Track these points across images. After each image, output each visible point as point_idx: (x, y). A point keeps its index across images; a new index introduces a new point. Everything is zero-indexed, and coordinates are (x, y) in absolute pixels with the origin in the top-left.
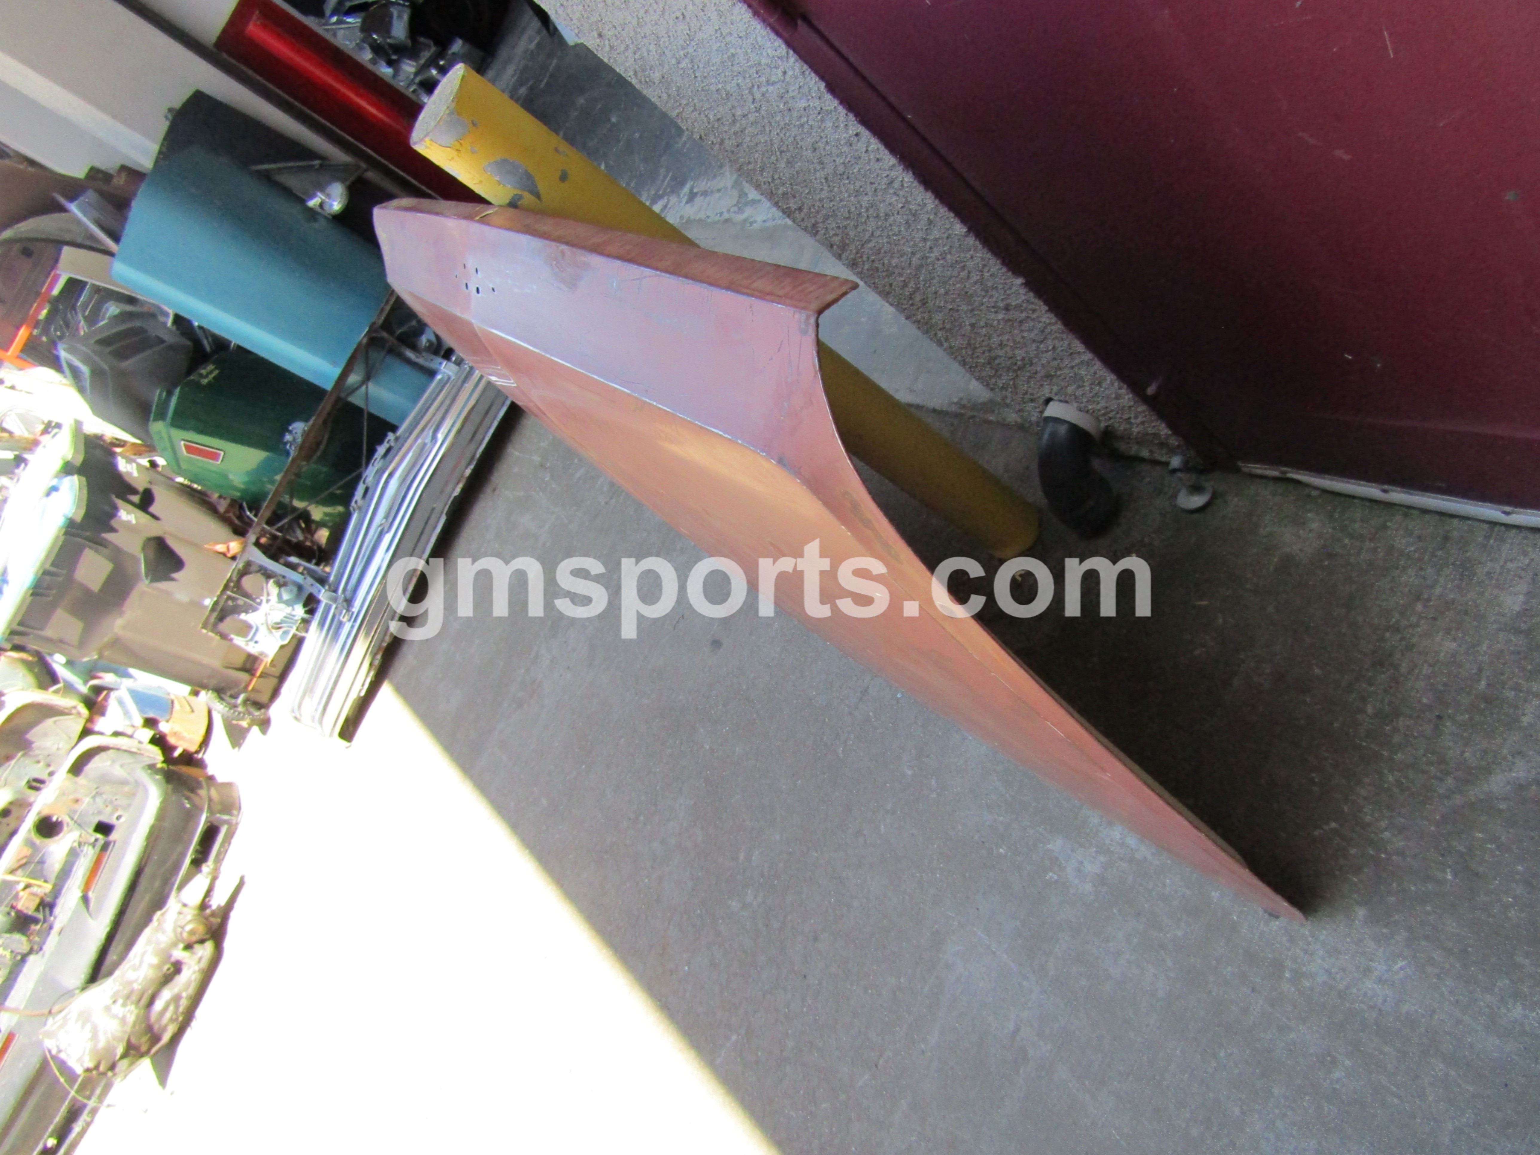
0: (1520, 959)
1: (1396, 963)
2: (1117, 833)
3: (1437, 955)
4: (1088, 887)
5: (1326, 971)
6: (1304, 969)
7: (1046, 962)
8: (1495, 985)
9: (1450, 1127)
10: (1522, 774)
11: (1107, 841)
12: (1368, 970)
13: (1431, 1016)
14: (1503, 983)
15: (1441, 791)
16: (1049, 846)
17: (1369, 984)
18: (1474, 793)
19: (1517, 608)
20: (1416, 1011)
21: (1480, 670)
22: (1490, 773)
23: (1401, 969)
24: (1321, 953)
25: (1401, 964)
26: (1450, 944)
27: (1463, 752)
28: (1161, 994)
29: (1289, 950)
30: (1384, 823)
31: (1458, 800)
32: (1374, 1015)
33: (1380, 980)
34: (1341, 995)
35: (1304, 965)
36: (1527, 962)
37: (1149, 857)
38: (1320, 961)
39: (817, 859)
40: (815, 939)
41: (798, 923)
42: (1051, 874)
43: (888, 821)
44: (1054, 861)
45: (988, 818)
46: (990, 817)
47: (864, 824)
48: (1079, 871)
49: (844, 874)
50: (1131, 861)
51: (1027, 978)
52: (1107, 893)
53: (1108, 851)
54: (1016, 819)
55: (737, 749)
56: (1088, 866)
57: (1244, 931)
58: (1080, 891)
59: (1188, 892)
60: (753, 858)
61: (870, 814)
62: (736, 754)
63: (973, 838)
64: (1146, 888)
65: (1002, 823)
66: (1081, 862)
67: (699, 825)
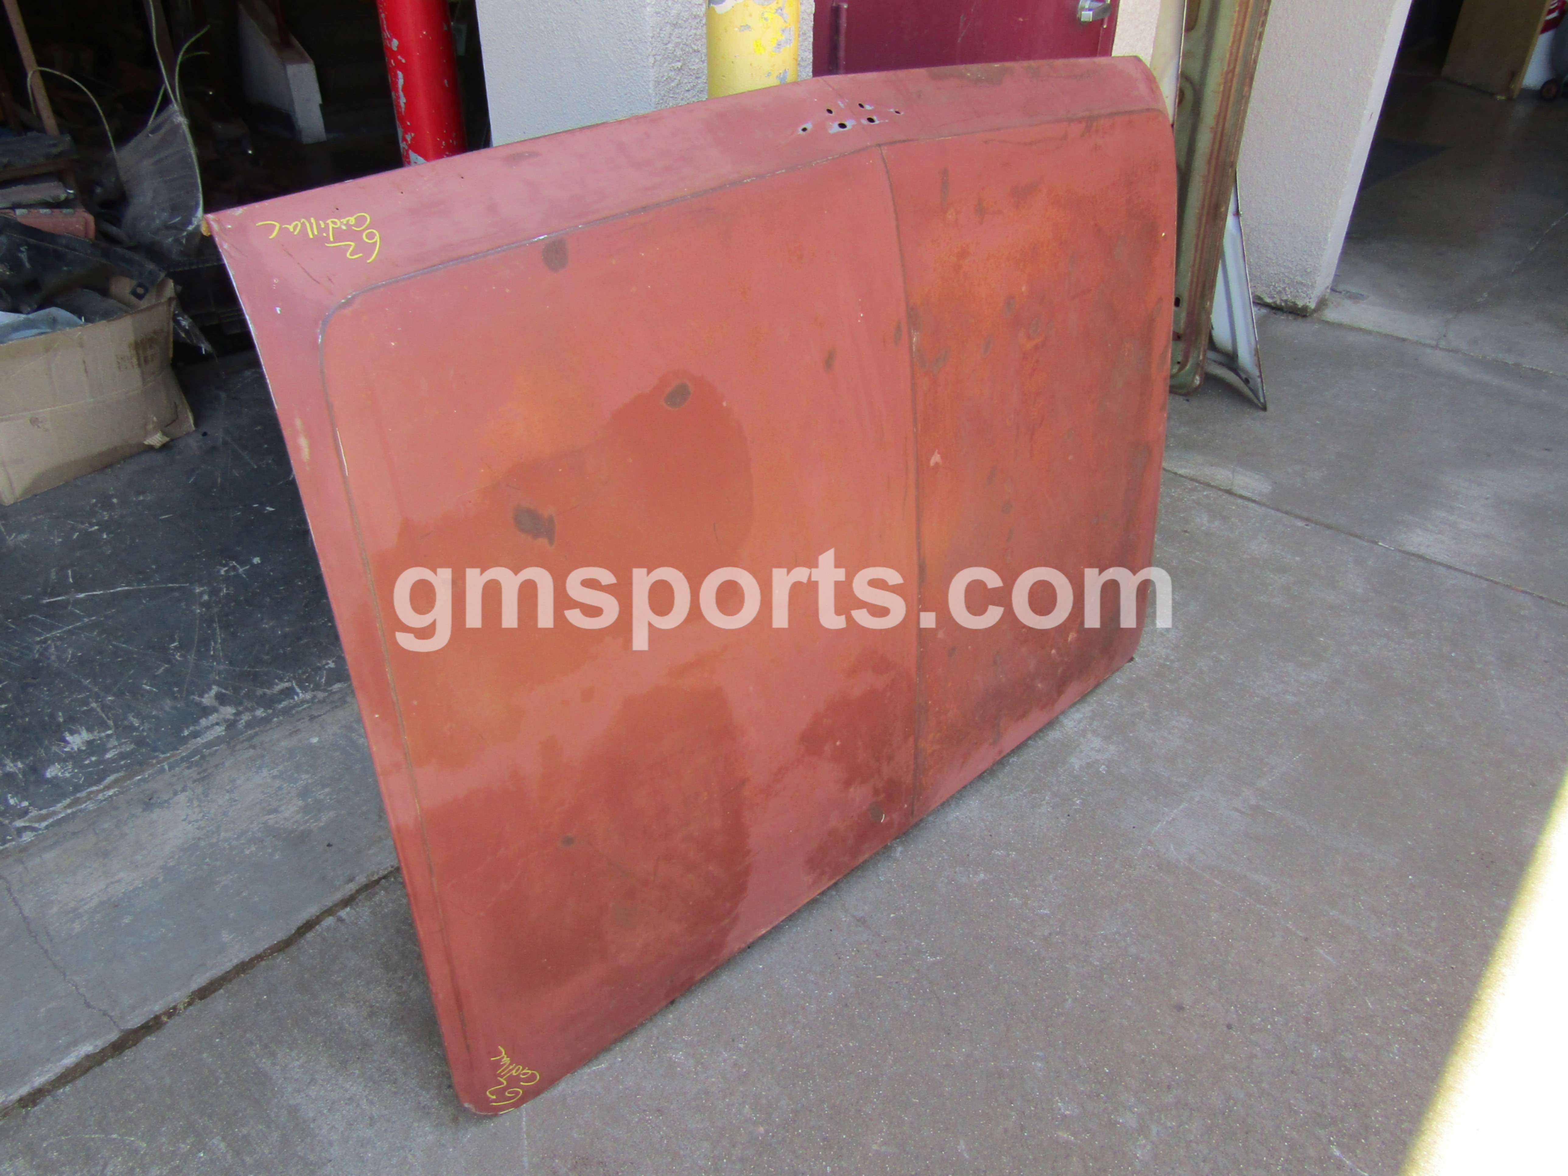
2: (1069, 723)
4: (1112, 747)
7: (1177, 782)
9: (1238, 629)
11: (1075, 729)
16: (1077, 767)
39: (1075, 1000)
40: (1180, 1008)
41: (1161, 1033)
42: (1101, 769)
43: (1036, 904)
44: (1089, 765)
45: (1045, 809)
46: (1044, 806)
47: (1036, 933)
48: (1098, 751)
49: (1096, 963)
50: (1092, 719)
51: (1192, 798)
52: (1117, 737)
53: (1084, 731)
54: (1049, 787)
55: (876, 1147)
56: (1095, 745)
57: (1142, 674)
58: (1115, 753)
59: (1117, 694)
60: (1068, 1112)
61: (1025, 925)
62: (884, 1148)
63: (1063, 823)
64: (1114, 715)
65: (1051, 798)
66: (1092, 748)
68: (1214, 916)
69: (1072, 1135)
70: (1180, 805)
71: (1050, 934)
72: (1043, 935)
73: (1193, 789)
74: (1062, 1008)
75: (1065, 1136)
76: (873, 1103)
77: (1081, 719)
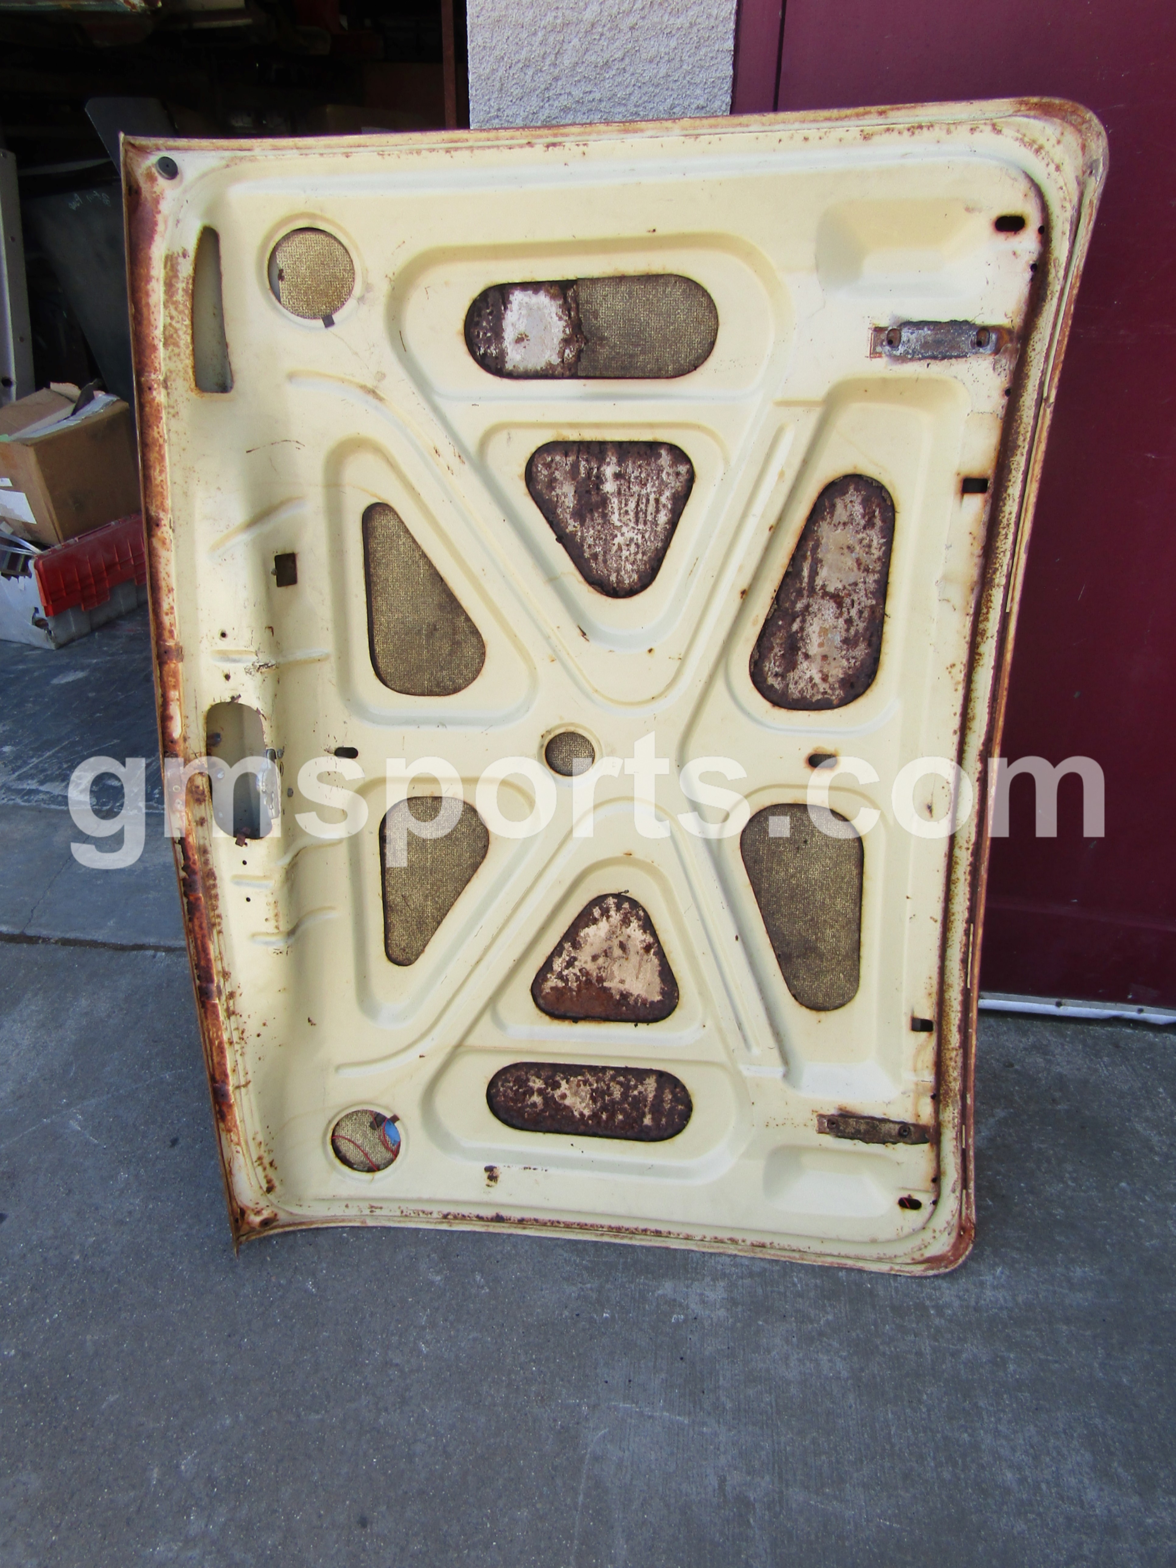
0: (1058, 1238)
1: (996, 1271)
3: (1015, 1255)
4: (722, 1313)
7: (718, 1399)
8: (1057, 1260)
9: (1096, 1365)
11: (719, 1267)
12: (982, 1284)
13: (1038, 1297)
14: (1060, 1257)
16: (660, 1292)
17: (988, 1294)
20: (1027, 1298)
23: (1002, 1273)
25: (999, 1270)
26: (1018, 1245)
28: (845, 1374)
29: (922, 1292)
32: (1005, 1312)
33: (994, 1287)
34: (976, 1309)
36: (1063, 1239)
38: (948, 1291)
39: (322, 1421)
40: (363, 1523)
41: (320, 1516)
42: (675, 1316)
43: (428, 1337)
44: (673, 1303)
45: (572, 1290)
46: (574, 1288)
47: (390, 1353)
48: (704, 1302)
49: (381, 1421)
50: (751, 1275)
51: (704, 1424)
52: (743, 1311)
53: (724, 1275)
54: (607, 1281)
55: (89, 1337)
56: (711, 1296)
57: (881, 1293)
58: (715, 1320)
59: (818, 1281)
60: (183, 1467)
61: (395, 1339)
62: (89, 1344)
63: (561, 1315)
64: (779, 1293)
65: (591, 1289)
66: (701, 1294)
67: (24, 1467)
68: (523, 1513)
69: (159, 1481)
70: (679, 1415)
71: (397, 1365)
72: (391, 1360)
73: (721, 1420)
74: (305, 1415)
75: (155, 1475)
76: (132, 1315)
77: (742, 1265)
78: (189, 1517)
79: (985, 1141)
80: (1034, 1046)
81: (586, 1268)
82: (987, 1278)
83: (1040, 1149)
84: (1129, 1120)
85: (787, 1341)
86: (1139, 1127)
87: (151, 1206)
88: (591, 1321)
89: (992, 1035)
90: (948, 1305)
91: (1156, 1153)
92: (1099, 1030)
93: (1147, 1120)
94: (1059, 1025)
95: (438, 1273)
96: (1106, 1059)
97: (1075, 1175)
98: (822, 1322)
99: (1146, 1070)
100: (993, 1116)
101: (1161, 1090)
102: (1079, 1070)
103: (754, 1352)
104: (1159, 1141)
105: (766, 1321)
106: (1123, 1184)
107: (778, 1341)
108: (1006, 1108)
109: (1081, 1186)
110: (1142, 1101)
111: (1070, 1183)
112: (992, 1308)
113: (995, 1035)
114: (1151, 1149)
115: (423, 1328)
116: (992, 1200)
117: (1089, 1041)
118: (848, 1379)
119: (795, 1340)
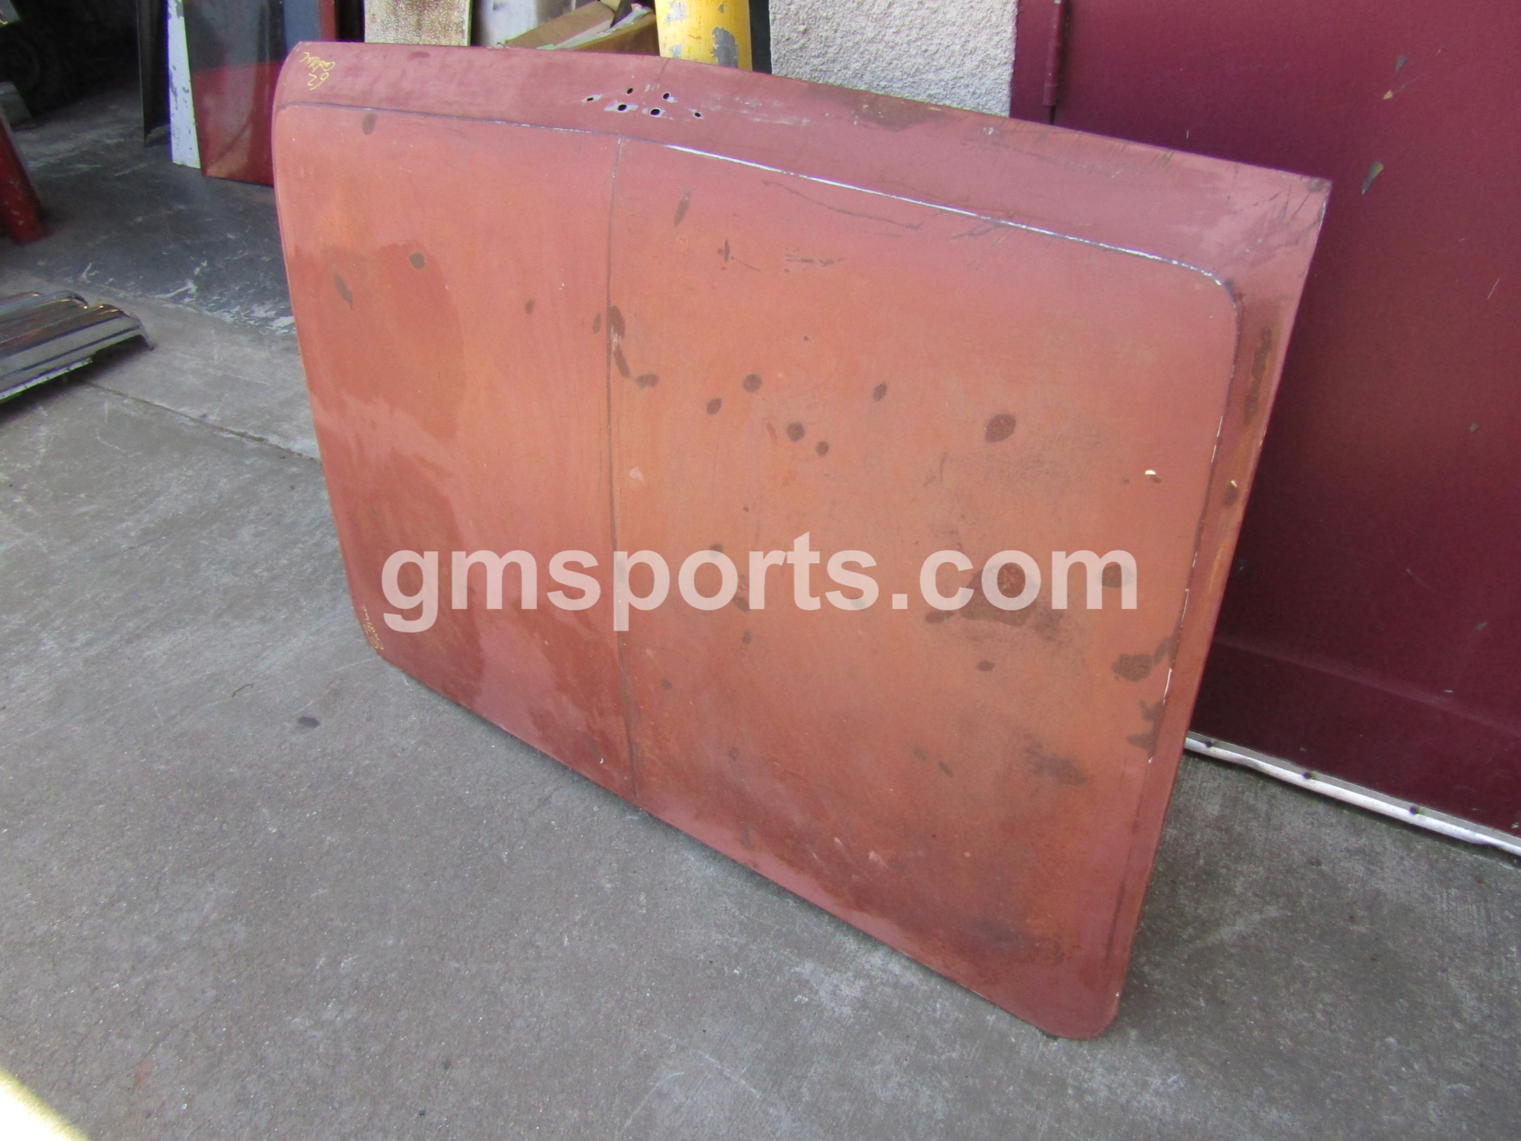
0: (1268, 1070)
1: (1169, 1077)
2: (877, 959)
3: (1202, 1069)
4: (847, 1010)
5: (1107, 1086)
6: (1086, 1086)
7: (799, 1088)
8: (1252, 1093)
10: (1243, 928)
11: (868, 966)
12: (1145, 1085)
13: (1206, 1122)
14: (1259, 1090)
15: (1185, 937)
16: (798, 969)
17: (1147, 1098)
18: (1212, 939)
19: (1216, 813)
20: (1192, 1119)
21: (1198, 852)
22: (1219, 925)
23: (1175, 1082)
24: (1100, 1070)
25: (1174, 1078)
26: (1212, 1060)
27: (1196, 909)
28: (939, 1116)
29: (1070, 1068)
30: (1143, 959)
31: (1199, 944)
32: (1156, 1124)
33: (1157, 1093)
34: (1124, 1109)
35: (1086, 1082)
36: (1274, 1072)
37: (916, 982)
38: (1100, 1078)
39: (458, 970)
40: (447, 1065)
41: (418, 1045)
42: (800, 996)
43: (575, 933)
44: (804, 984)
45: (717, 937)
46: (720, 937)
47: (538, 934)
48: (834, 994)
49: (502, 988)
50: (895, 986)
51: (773, 1105)
52: (869, 1016)
53: (868, 976)
54: (755, 941)
55: (329, 838)
56: (845, 990)
57: (1023, 1052)
58: (837, 1014)
59: (961, 1016)
60: (343, 964)
61: (547, 925)
62: (327, 843)
63: (697, 956)
64: (915, 1012)
65: (736, 943)
66: (837, 986)
67: (241, 920)
68: (574, 1114)
69: (321, 968)
71: (538, 947)
72: (535, 941)
73: (791, 1109)
74: (449, 959)
75: (321, 963)
76: (365, 832)
77: (891, 972)
78: (328, 1004)
79: (1235, 937)
80: (1361, 851)
81: (741, 923)
82: (1155, 1081)
83: (1302, 966)
84: (1444, 970)
85: (897, 1061)
86: (1454, 983)
87: (420, 749)
88: (720, 971)
89: (1312, 824)
90: (1092, 1092)
91: (1461, 1021)
92: (1466, 856)
93: (1471, 978)
94: (1410, 834)
95: (610, 881)
96: (1453, 891)
97: (1330, 1009)
98: (943, 1057)
99: (1507, 919)
100: (1261, 912)
101: (1514, 949)
102: (1409, 893)
103: (858, 1059)
104: (1473, 1008)
105: (886, 1034)
106: (1391, 1040)
107: (888, 1057)
108: (1282, 908)
109: (1331, 1023)
110: (1476, 953)
111: (1319, 1015)
112: (1143, 1113)
113: (1316, 824)
114: (1456, 1013)
115: (575, 924)
116: (1207, 1002)
117: (1443, 864)
118: (940, 1121)
119: (905, 1063)
